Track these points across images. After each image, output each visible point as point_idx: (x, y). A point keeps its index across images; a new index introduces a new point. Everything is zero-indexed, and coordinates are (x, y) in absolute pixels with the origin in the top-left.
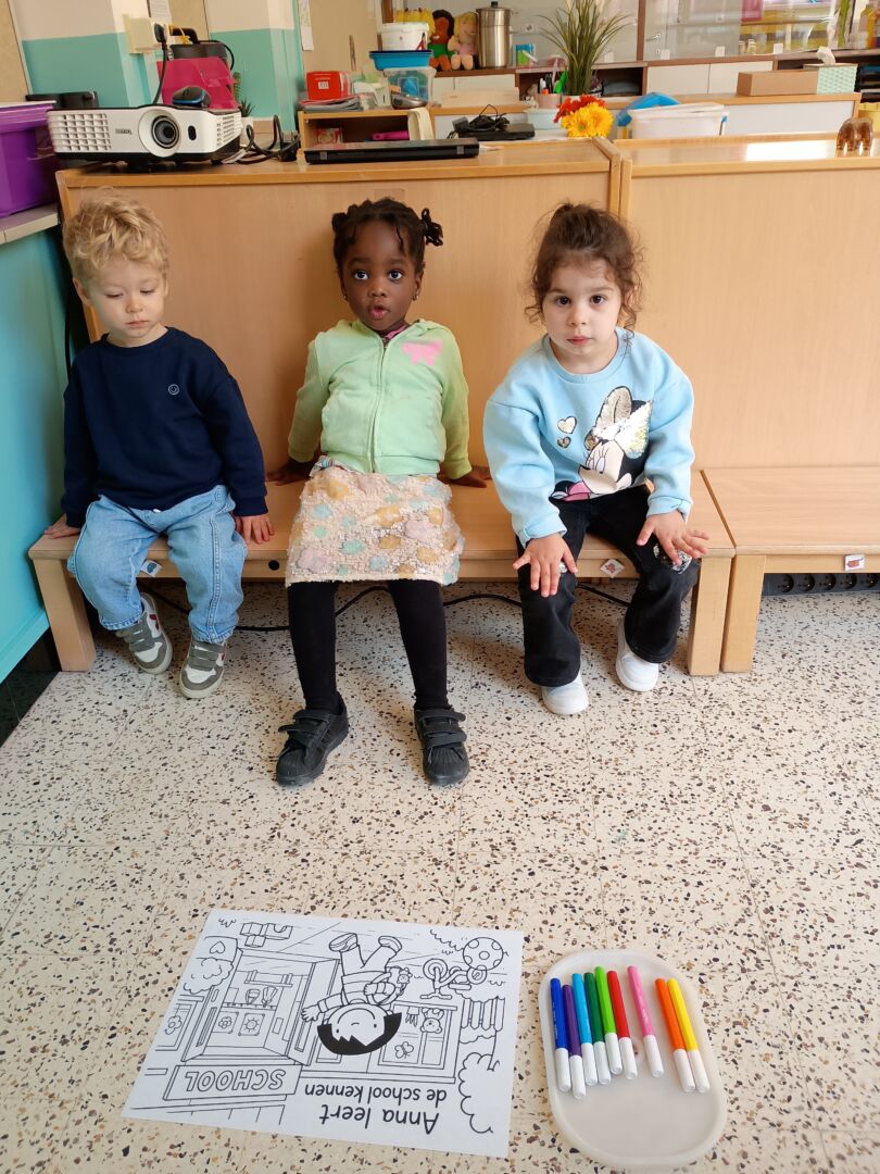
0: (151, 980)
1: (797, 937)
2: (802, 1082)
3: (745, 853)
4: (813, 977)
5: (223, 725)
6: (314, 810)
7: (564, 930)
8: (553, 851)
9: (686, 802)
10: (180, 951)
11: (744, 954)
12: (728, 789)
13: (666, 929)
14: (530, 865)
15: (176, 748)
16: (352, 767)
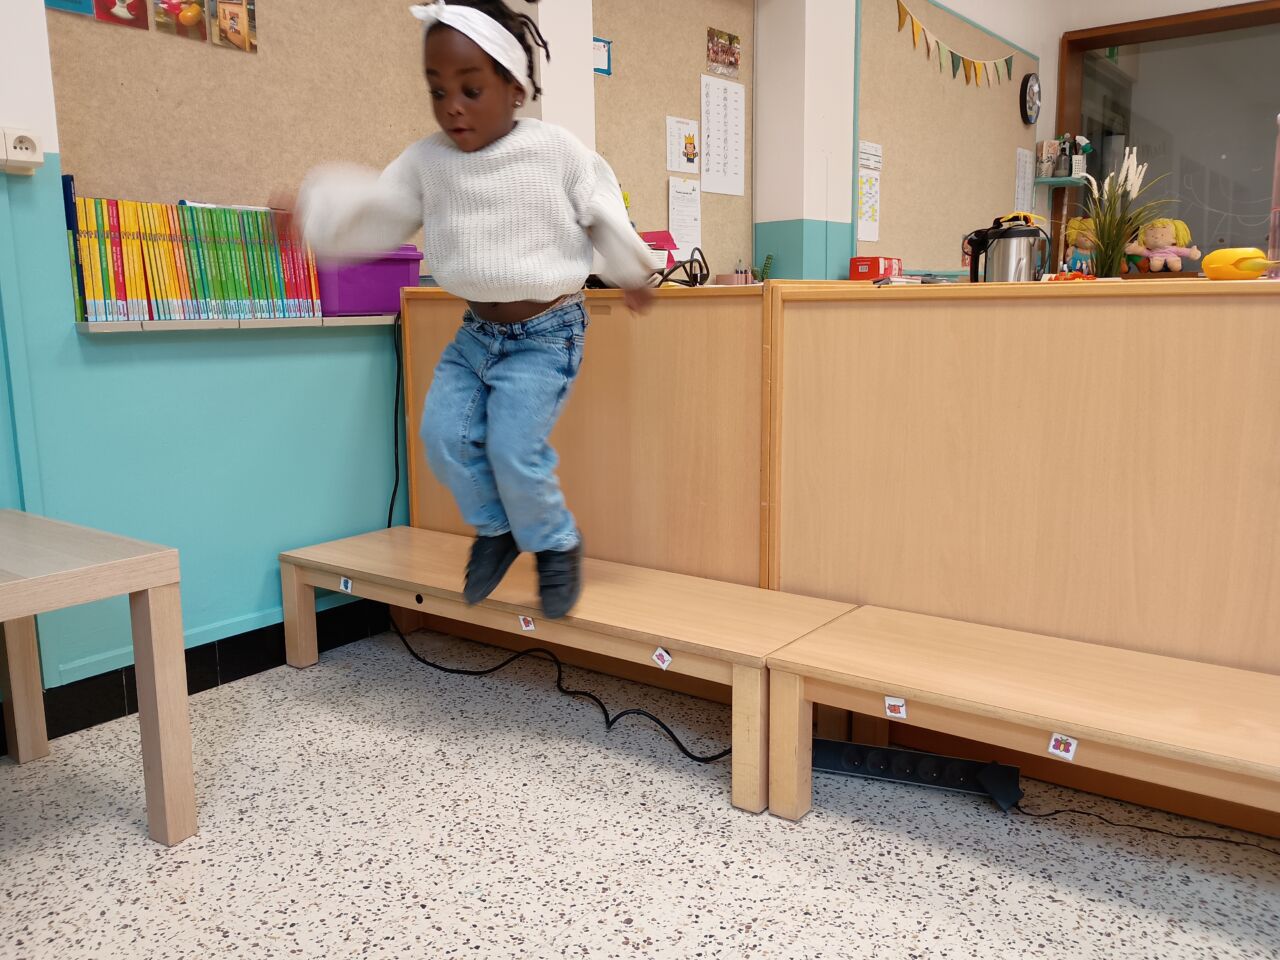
0: (60, 845)
3: (552, 945)
6: (297, 792)
8: (405, 880)
9: (566, 890)
10: (97, 838)
12: (620, 895)
14: (375, 881)
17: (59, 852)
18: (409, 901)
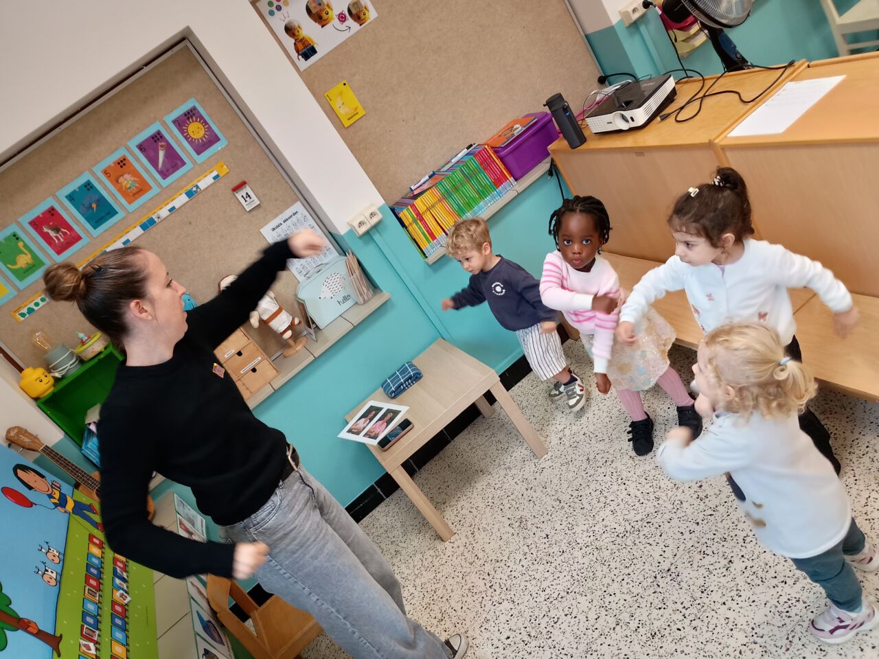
17: (505, 466)
18: (620, 481)
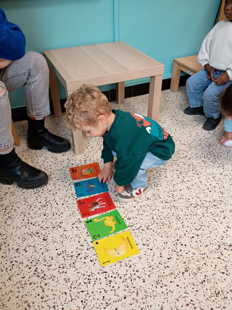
1: (211, 213)
2: (167, 221)
4: (201, 218)
5: (179, 111)
7: (174, 174)
8: (194, 165)
11: (196, 204)
13: (190, 189)
14: (187, 163)
15: (166, 109)
16: (186, 130)
18: (194, 172)
